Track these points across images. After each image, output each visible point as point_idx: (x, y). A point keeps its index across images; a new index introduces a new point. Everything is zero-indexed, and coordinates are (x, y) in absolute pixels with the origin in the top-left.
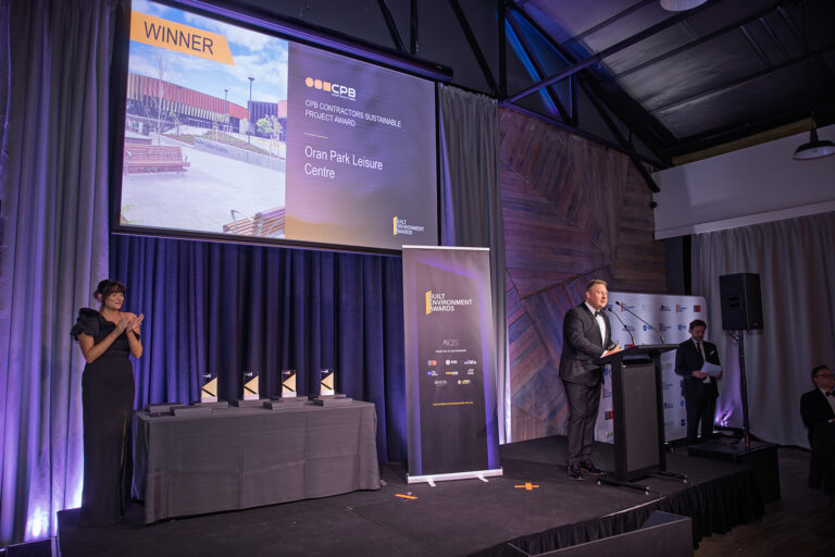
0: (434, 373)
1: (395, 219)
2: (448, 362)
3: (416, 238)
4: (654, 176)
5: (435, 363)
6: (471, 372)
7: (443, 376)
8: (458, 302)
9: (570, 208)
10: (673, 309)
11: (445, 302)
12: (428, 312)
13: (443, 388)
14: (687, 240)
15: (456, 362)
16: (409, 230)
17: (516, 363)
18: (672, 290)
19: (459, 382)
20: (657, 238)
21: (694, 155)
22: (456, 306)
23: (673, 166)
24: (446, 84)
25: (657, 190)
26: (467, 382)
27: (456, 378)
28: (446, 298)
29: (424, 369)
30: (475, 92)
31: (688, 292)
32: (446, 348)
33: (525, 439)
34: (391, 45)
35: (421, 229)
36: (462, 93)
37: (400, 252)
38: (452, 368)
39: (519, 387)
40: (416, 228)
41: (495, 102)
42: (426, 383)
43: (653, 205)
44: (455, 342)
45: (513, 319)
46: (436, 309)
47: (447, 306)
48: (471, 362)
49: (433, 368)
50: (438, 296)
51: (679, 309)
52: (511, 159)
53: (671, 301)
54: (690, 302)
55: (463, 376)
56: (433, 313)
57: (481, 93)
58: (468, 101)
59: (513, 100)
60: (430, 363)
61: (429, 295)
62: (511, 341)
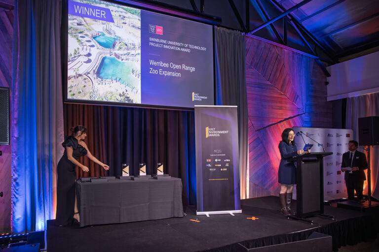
0: (209, 165)
1: (193, 93)
2: (216, 160)
3: (203, 102)
4: (327, 68)
5: (210, 160)
6: (227, 165)
7: (213, 167)
8: (222, 132)
9: (283, 86)
10: (335, 135)
11: (215, 132)
12: (207, 137)
13: (214, 172)
14: (344, 101)
15: (220, 160)
16: (200, 98)
17: (252, 162)
18: (335, 126)
19: (222, 169)
20: (328, 100)
21: (350, 56)
22: (220, 134)
23: (338, 62)
24: (218, 26)
25: (329, 75)
26: (225, 169)
27: (220, 168)
28: (216, 130)
29: (205, 163)
30: (233, 29)
31: (344, 127)
32: (215, 153)
33: (256, 197)
34: (191, 9)
35: (206, 98)
36: (227, 30)
37: (193, 109)
38: (218, 163)
40: (203, 97)
41: (243, 34)
42: (205, 169)
43: (327, 83)
44: (220, 151)
45: (252, 140)
46: (211, 135)
47: (217, 134)
48: (227, 160)
49: (209, 163)
50: (212, 129)
51: (338, 136)
52: (252, 63)
53: (334, 131)
54: (344, 132)
55: (223, 167)
56: (210, 137)
57: (236, 30)
58: (229, 34)
59: (252, 33)
60: (207, 160)
61: (207, 129)
62: (250, 152)
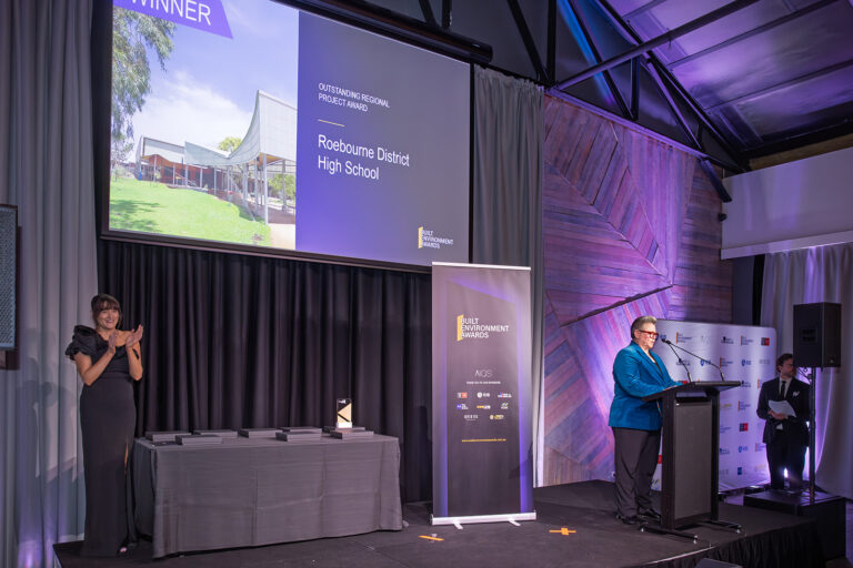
0: (464, 407)
1: (421, 230)
2: (480, 395)
3: (443, 252)
4: (725, 181)
5: (465, 395)
6: (505, 406)
7: (473, 411)
8: (493, 328)
9: (624, 218)
10: (737, 341)
11: (478, 327)
12: (459, 338)
13: (474, 422)
14: (759, 260)
15: (488, 395)
16: (436, 242)
17: (552, 399)
18: (736, 320)
19: (492, 417)
20: (724, 257)
21: (776, 156)
22: (490, 333)
23: (749, 170)
24: (484, 66)
25: (727, 199)
26: (500, 417)
27: (489, 412)
28: (480, 323)
29: (453, 402)
30: (517, 76)
31: (756, 322)
32: (478, 379)
34: (420, 17)
35: (450, 242)
36: (502, 78)
37: (429, 269)
38: (484, 401)
39: (554, 425)
40: (443, 241)
41: (540, 89)
42: (455, 418)
43: (722, 217)
44: (488, 373)
46: (468, 335)
47: (480, 332)
48: (505, 396)
49: (463, 401)
50: (471, 321)
51: (744, 341)
52: (556, 160)
53: (735, 331)
54: (757, 333)
55: (496, 410)
56: (465, 340)
57: (525, 78)
58: (508, 87)
59: (561, 88)
60: (460, 395)
61: (460, 319)
62: (547, 374)
